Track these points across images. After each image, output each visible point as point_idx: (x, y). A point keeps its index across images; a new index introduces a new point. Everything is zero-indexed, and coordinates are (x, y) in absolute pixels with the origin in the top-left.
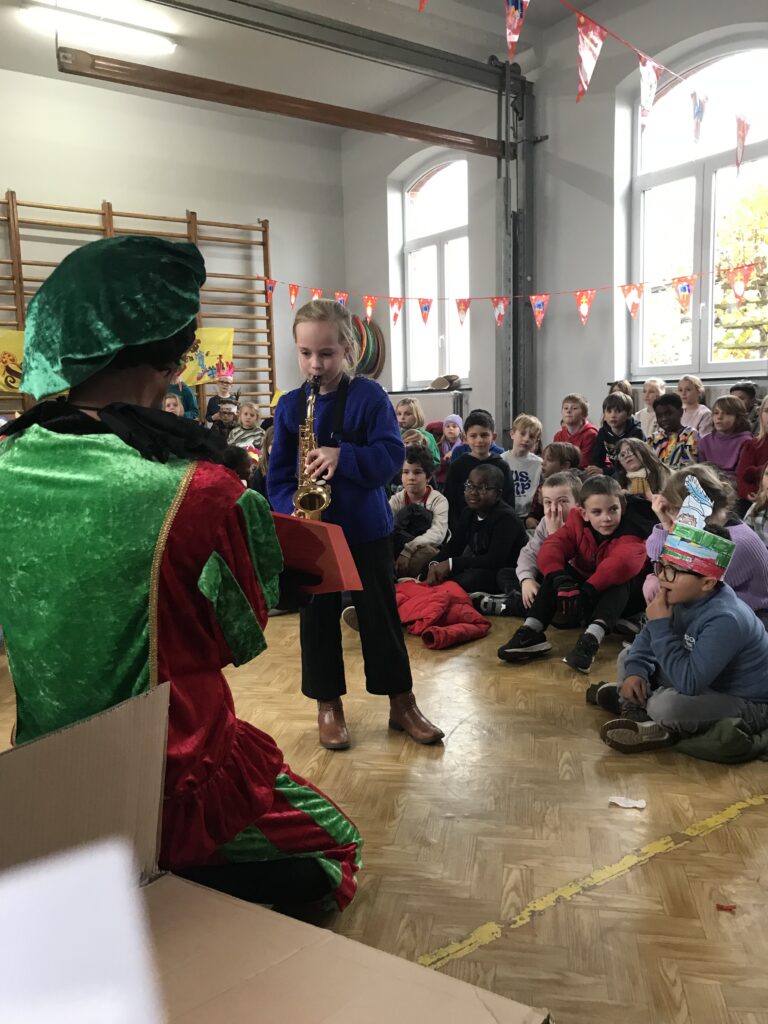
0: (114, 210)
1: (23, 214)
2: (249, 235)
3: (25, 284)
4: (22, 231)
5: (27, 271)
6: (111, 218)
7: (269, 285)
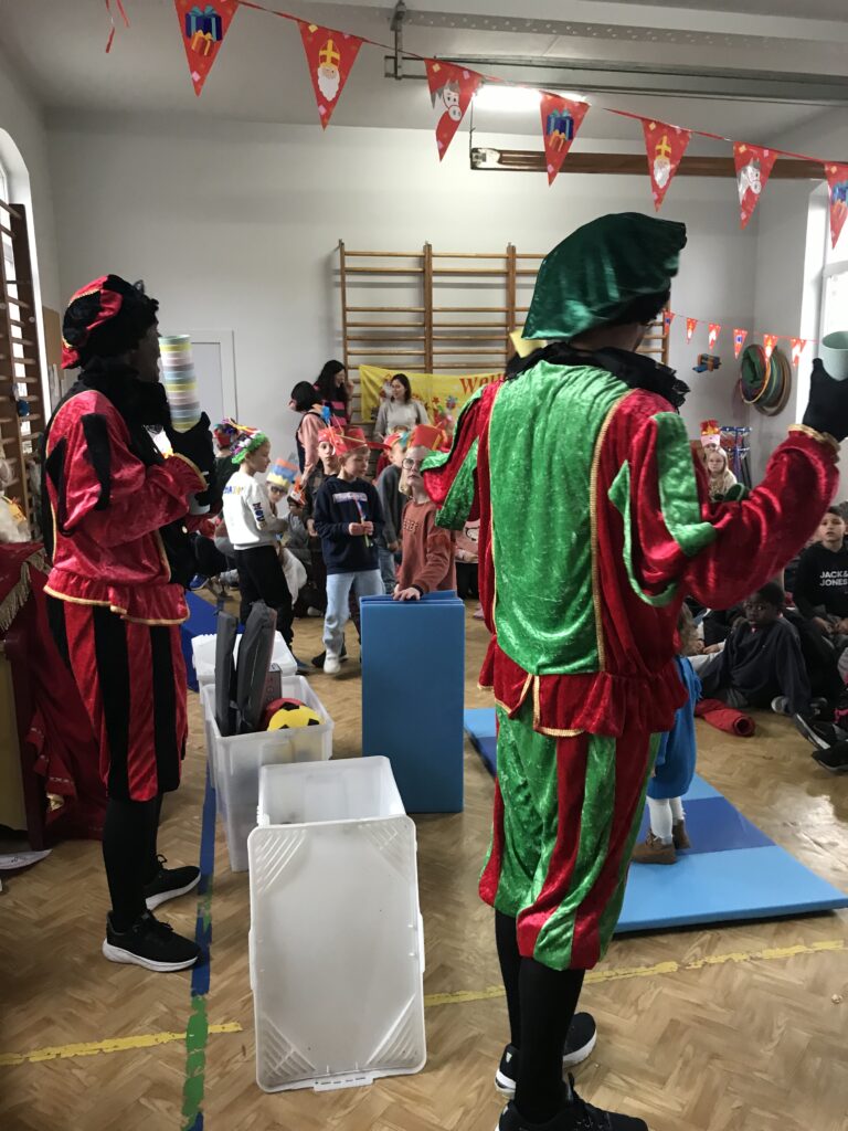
0: (518, 252)
1: (437, 264)
3: (434, 329)
4: (435, 279)
5: (437, 318)
6: (514, 261)
7: (667, 318)
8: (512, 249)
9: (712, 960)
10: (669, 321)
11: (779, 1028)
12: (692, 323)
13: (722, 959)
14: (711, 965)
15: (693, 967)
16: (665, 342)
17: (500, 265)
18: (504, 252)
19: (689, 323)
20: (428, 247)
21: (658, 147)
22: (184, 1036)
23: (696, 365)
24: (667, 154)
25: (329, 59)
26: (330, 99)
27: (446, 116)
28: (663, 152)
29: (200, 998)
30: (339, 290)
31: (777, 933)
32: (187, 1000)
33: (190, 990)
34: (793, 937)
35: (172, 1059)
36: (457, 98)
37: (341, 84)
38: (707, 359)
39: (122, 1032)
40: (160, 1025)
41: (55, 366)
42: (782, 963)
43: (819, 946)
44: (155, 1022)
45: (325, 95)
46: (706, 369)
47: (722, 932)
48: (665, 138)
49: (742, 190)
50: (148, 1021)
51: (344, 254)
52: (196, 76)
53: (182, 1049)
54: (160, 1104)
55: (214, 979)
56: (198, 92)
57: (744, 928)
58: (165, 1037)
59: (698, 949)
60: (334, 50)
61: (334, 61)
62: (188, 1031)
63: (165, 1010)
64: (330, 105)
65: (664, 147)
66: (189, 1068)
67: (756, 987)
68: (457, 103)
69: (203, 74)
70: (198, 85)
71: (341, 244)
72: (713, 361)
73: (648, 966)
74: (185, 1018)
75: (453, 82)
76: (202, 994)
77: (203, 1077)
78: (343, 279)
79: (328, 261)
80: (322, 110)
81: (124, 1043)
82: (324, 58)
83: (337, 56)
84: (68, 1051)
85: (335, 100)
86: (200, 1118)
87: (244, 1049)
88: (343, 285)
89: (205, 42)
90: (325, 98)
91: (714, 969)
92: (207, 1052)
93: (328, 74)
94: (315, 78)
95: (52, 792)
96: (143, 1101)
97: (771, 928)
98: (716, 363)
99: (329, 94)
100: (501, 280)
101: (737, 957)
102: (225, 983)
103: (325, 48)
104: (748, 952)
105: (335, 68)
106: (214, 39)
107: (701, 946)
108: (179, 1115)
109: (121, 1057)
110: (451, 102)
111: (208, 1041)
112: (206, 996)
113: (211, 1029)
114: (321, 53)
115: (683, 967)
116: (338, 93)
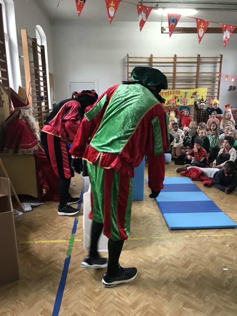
0: (177, 56)
1: (154, 60)
2: (216, 60)
4: (153, 64)
6: (176, 59)
7: (220, 75)
8: (175, 56)
9: (198, 236)
10: (221, 76)
11: (211, 251)
12: (227, 76)
13: (201, 236)
14: (198, 237)
15: (193, 237)
16: (219, 82)
17: (172, 60)
18: (173, 56)
19: (226, 76)
20: (152, 55)
21: (200, 26)
22: (69, 241)
23: (228, 89)
24: (203, 28)
25: (112, 6)
26: (112, 16)
27: (142, 20)
28: (202, 27)
29: (73, 234)
30: (127, 68)
31: (217, 231)
32: (71, 234)
33: (71, 233)
34: (221, 232)
35: (66, 245)
36: (145, 15)
37: (115, 12)
38: (232, 87)
39: (56, 239)
40: (63, 239)
41: (52, 88)
42: (216, 238)
43: (227, 235)
44: (62, 238)
45: (111, 15)
46: (231, 90)
47: (202, 230)
48: (202, 23)
49: (224, 37)
50: (61, 238)
51: (128, 57)
52: (79, 12)
53: (68, 244)
54: (62, 253)
55: (77, 231)
56: (79, 16)
57: (209, 230)
58: (65, 241)
59: (196, 234)
60: (113, 4)
61: (113, 6)
62: (70, 240)
63: (65, 236)
64: (112, 18)
65: (202, 26)
66: (69, 247)
67: (208, 242)
68: (145, 16)
69: (80, 11)
70: (79, 14)
71: (128, 55)
72: (234, 88)
73: (182, 236)
74: (70, 238)
75: (144, 10)
76: (74, 233)
77: (72, 249)
78: (128, 65)
79: (124, 59)
80: (110, 19)
81: (55, 241)
82: (111, 6)
83: (114, 5)
84: (43, 242)
85: (113, 17)
86: (70, 256)
87: (82, 245)
88: (128, 66)
89: (81, 3)
90: (111, 16)
91: (198, 238)
92: (73, 244)
93: (112, 10)
94: (108, 11)
95: (44, 189)
96: (58, 252)
97: (216, 230)
98: (235, 88)
99: (112, 15)
100: (172, 64)
101: (205, 236)
102: (79, 232)
103: (111, 3)
104: (208, 235)
105: (113, 8)
106: (83, 2)
107: (196, 233)
108: (66, 255)
109: (55, 244)
110: (144, 16)
111: (74, 242)
112: (75, 234)
113: (75, 240)
114: (110, 4)
115: (190, 237)
116: (114, 15)
